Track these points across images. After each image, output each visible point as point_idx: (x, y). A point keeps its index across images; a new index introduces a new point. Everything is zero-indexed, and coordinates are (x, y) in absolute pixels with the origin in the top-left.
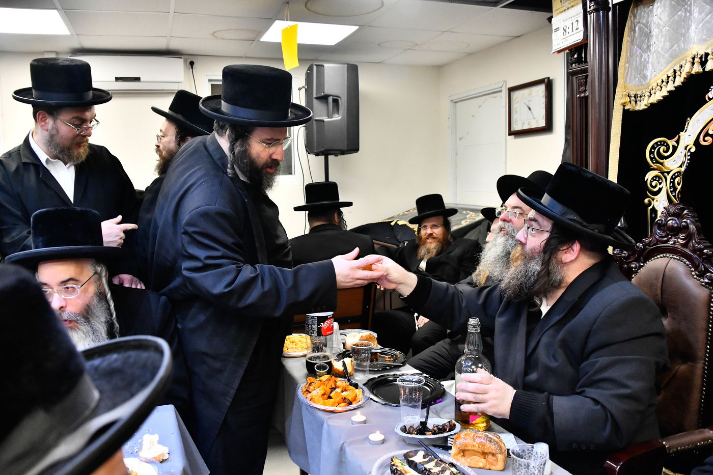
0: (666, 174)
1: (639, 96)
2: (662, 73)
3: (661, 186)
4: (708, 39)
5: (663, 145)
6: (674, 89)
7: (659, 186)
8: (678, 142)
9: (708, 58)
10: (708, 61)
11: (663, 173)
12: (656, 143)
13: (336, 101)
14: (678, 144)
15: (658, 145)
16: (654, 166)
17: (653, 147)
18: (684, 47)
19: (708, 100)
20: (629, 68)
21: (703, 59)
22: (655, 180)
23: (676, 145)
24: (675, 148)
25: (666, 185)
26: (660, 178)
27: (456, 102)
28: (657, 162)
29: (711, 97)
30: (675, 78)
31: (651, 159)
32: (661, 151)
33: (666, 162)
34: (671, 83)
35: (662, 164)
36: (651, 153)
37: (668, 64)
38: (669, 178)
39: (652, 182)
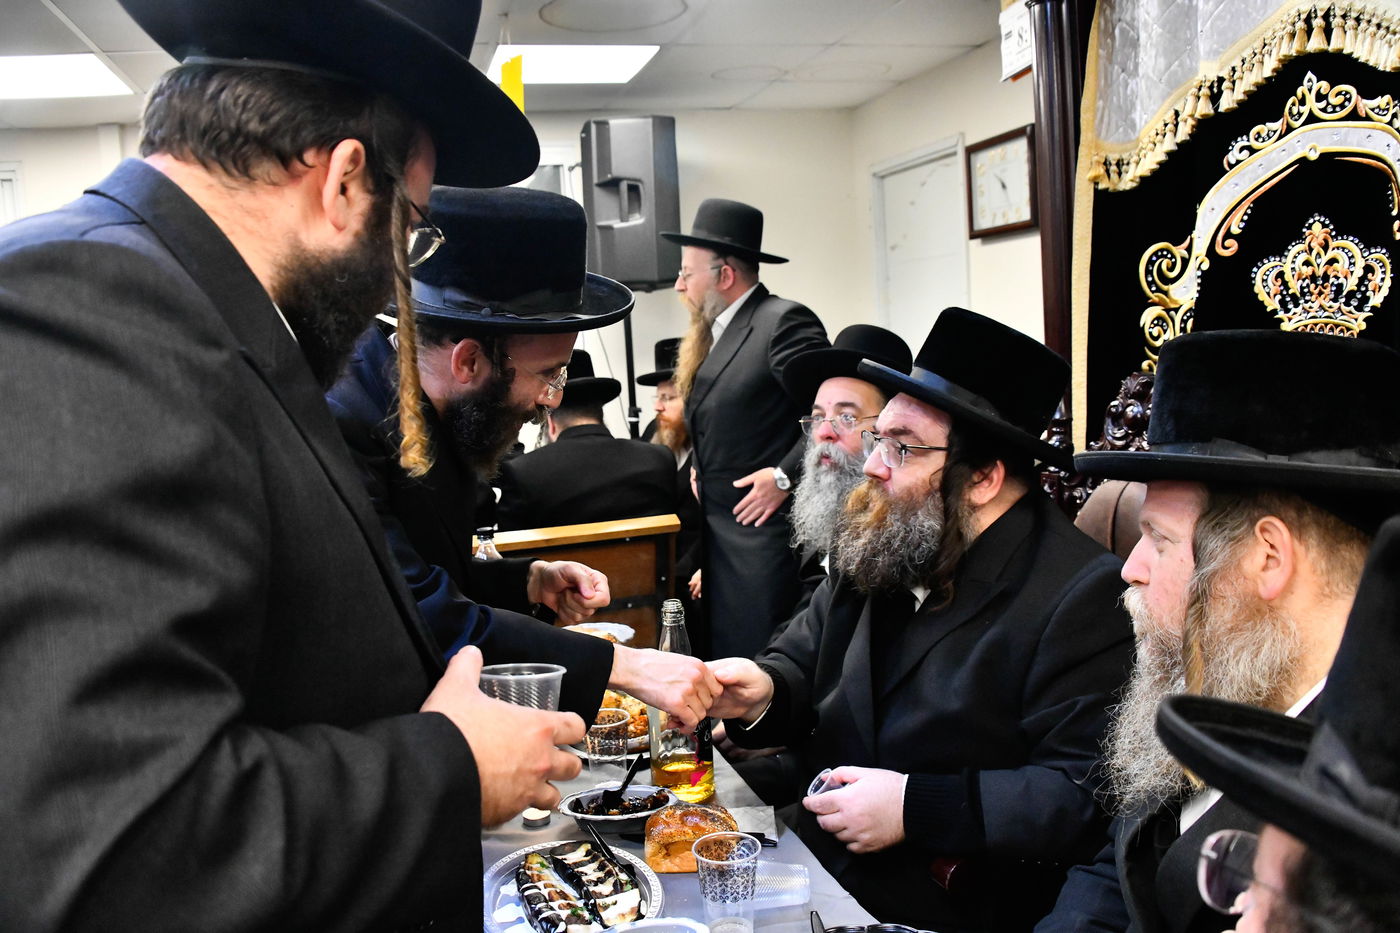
0: (1172, 313)
1: (1125, 162)
2: (1156, 117)
4: (1221, 50)
5: (1165, 257)
6: (1176, 148)
7: (1163, 337)
8: (1189, 249)
9: (1223, 89)
10: (1222, 92)
11: (1168, 310)
12: (1155, 254)
13: (634, 189)
14: (1189, 254)
15: (1158, 258)
16: (1154, 297)
17: (1150, 262)
18: (1190, 64)
19: (1228, 169)
20: (1104, 108)
21: (1215, 90)
22: (1157, 325)
24: (1185, 262)
26: (1164, 321)
27: (883, 177)
28: (1159, 290)
29: (1233, 162)
30: (1176, 126)
31: (1150, 284)
32: (1164, 267)
33: (1172, 288)
34: (1169, 135)
35: (1166, 293)
36: (1148, 272)
37: (1164, 99)
38: (1177, 320)
39: (1152, 329)
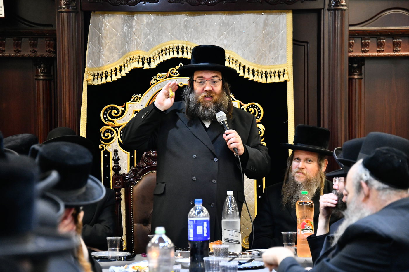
0: (117, 128)
2: (115, 63)
3: (113, 136)
5: (115, 109)
7: (110, 136)
8: (125, 108)
9: (151, 61)
10: (151, 62)
11: (114, 128)
12: (109, 108)
14: (125, 109)
15: (110, 109)
16: (106, 123)
17: (106, 110)
18: (128, 49)
21: (149, 61)
22: (108, 132)
23: (124, 109)
24: (123, 112)
25: (117, 135)
26: (112, 131)
28: (109, 120)
29: (152, 83)
30: (125, 67)
31: (105, 118)
32: (112, 113)
33: (116, 120)
34: (123, 71)
35: (113, 122)
36: (104, 114)
37: (120, 58)
38: (119, 131)
39: (105, 133)
